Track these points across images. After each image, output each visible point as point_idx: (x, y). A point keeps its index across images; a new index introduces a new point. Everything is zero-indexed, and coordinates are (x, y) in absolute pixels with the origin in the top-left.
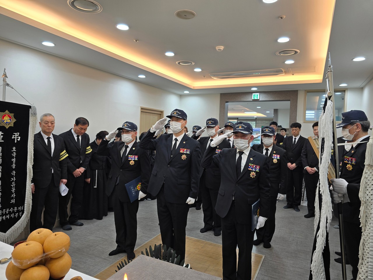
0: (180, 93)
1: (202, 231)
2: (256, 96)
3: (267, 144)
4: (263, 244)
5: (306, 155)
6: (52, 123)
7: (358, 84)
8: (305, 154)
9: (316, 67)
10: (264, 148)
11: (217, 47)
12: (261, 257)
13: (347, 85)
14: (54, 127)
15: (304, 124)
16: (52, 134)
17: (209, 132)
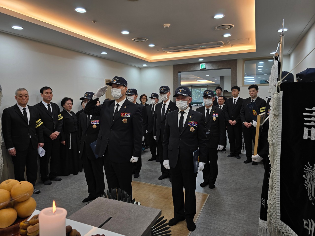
0: (139, 66)
1: (160, 178)
2: (203, 66)
3: (207, 104)
5: (244, 113)
6: (26, 96)
8: (243, 111)
9: (250, 39)
10: (206, 108)
11: (164, 25)
12: (207, 196)
14: (28, 99)
15: (243, 87)
16: (27, 105)
17: (162, 97)
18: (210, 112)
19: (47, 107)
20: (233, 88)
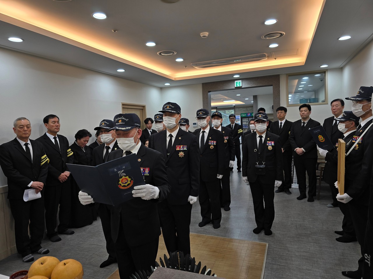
0: (160, 85)
1: (201, 225)
2: (238, 84)
3: (260, 131)
4: (264, 232)
6: (28, 126)
7: (338, 64)
10: (258, 135)
11: (201, 34)
12: (265, 246)
13: (327, 66)
14: (30, 131)
15: (290, 107)
16: (30, 139)
17: (200, 123)
18: (263, 139)
19: (53, 141)
20: (278, 109)
